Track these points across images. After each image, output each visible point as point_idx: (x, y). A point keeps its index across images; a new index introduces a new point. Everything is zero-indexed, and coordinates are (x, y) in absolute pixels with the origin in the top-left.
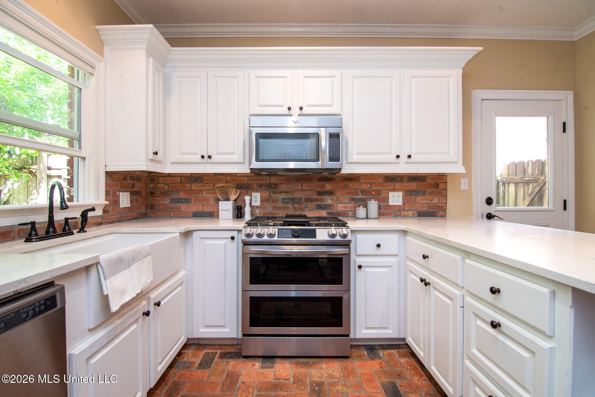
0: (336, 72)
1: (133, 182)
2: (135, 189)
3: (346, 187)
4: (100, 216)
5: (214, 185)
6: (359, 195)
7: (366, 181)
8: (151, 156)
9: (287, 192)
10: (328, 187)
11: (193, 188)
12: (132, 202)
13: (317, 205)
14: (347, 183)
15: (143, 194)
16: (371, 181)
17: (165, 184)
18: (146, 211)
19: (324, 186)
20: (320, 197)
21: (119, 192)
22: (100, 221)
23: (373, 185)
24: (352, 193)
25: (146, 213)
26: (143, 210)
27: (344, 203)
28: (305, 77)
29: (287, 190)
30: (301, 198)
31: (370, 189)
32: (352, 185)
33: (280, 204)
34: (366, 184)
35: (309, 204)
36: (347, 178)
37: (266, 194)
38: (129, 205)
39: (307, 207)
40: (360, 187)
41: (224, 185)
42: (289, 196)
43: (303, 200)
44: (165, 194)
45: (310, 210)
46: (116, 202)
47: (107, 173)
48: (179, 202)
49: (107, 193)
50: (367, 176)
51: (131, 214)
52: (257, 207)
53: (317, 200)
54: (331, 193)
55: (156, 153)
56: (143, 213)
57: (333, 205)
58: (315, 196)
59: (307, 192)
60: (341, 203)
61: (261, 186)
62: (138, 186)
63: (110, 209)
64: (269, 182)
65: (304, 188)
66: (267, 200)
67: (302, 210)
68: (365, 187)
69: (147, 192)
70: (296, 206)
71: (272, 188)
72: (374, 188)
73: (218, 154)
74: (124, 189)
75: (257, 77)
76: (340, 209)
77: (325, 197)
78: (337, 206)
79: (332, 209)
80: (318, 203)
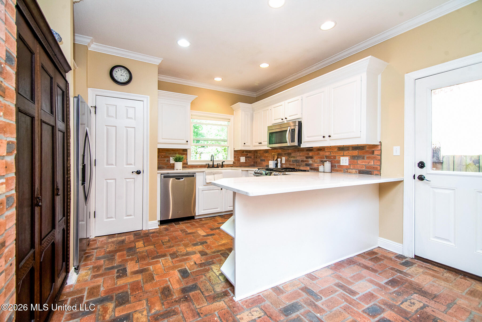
0: (299, 97)
1: (247, 153)
2: (248, 156)
3: (318, 154)
4: (232, 164)
5: (271, 154)
6: (324, 159)
7: (328, 151)
8: (243, 145)
9: (294, 157)
10: (311, 154)
11: (266, 155)
12: (246, 160)
13: (306, 164)
14: (319, 152)
15: (252, 157)
16: (330, 150)
17: (259, 154)
18: (254, 164)
19: (308, 154)
20: (307, 160)
21: (240, 157)
22: (232, 166)
23: (332, 152)
24: (321, 158)
25: (255, 165)
26: (252, 163)
27: (317, 163)
28: (288, 103)
29: (294, 156)
30: (299, 160)
31: (330, 155)
32: (321, 153)
33: (291, 163)
34: (328, 152)
35: (302, 163)
36: (319, 149)
37: (287, 158)
38: (245, 161)
39: (302, 165)
40: (325, 154)
41: (274, 154)
42: (295, 159)
43: (300, 161)
44: (259, 158)
45: (303, 166)
46: (239, 160)
47: (235, 151)
48: (262, 161)
49: (235, 157)
50: (328, 147)
51: (246, 164)
52: (284, 164)
53: (306, 161)
54: (311, 158)
55: (245, 144)
56: (252, 165)
57: (313, 164)
58: (305, 159)
59: (302, 157)
60: (316, 163)
61: (285, 154)
62: (249, 155)
63: (236, 162)
64: (288, 152)
65: (301, 155)
66: (287, 161)
67: (300, 166)
68: (327, 154)
69: (254, 157)
70: (297, 164)
71: (289, 155)
72: (332, 155)
73: (264, 142)
74: (242, 156)
75: (274, 108)
76: (316, 166)
77: (309, 160)
78: (314, 164)
79: (312, 166)
80: (306, 163)
